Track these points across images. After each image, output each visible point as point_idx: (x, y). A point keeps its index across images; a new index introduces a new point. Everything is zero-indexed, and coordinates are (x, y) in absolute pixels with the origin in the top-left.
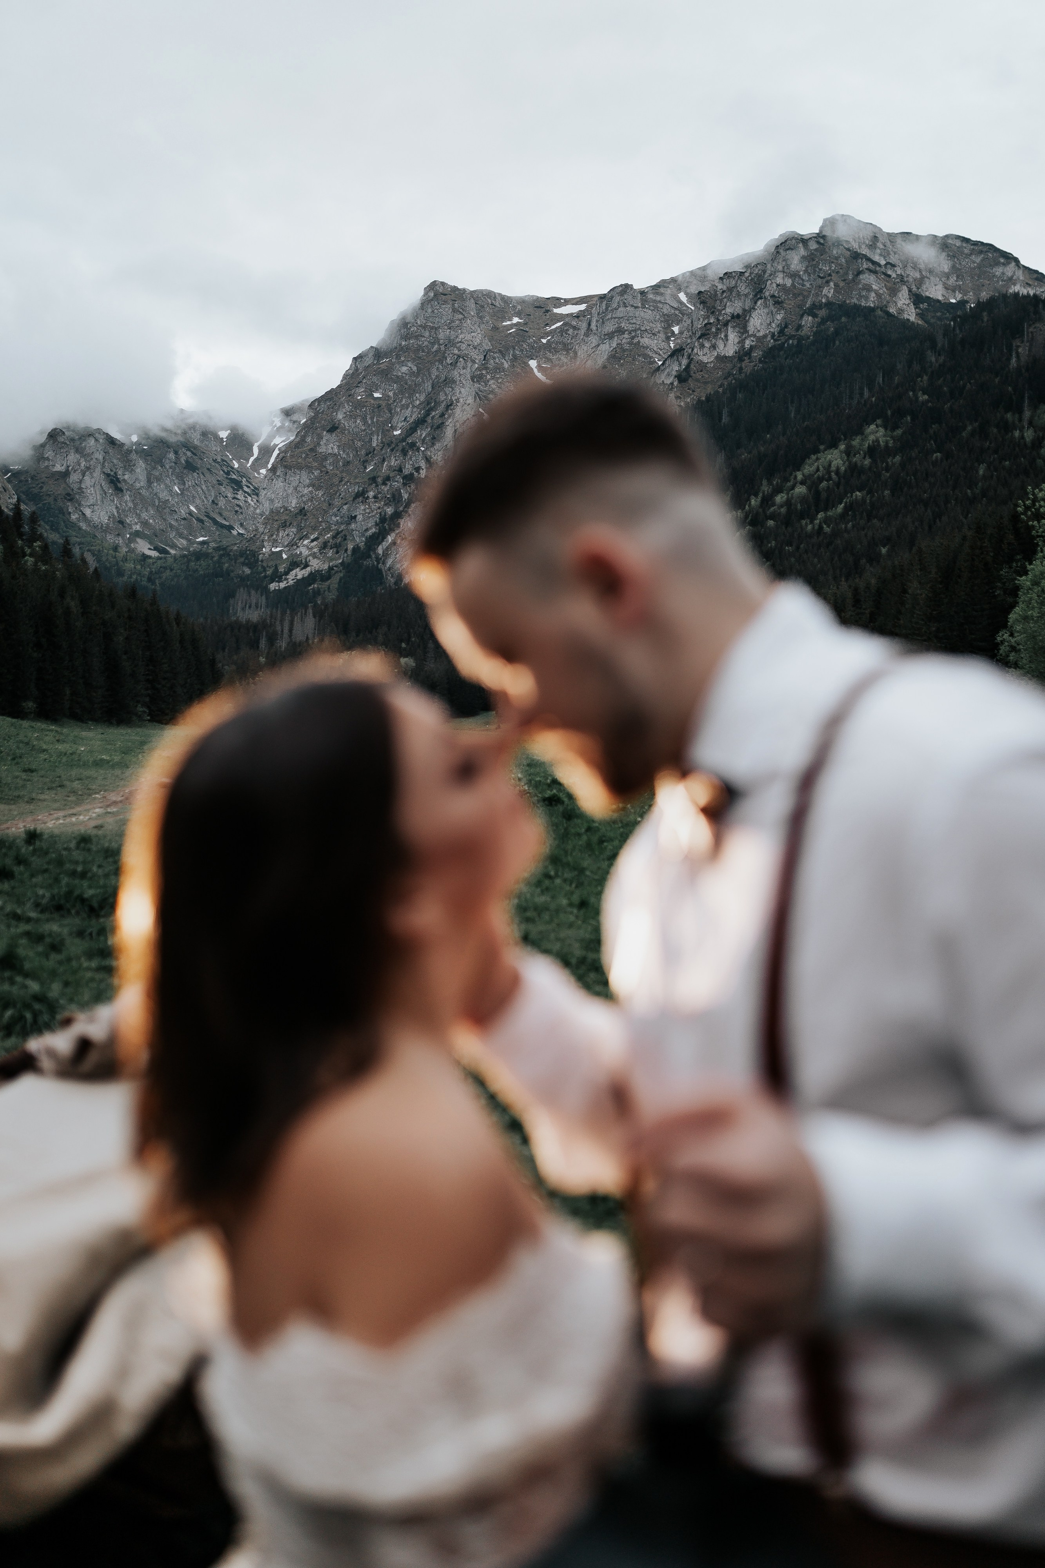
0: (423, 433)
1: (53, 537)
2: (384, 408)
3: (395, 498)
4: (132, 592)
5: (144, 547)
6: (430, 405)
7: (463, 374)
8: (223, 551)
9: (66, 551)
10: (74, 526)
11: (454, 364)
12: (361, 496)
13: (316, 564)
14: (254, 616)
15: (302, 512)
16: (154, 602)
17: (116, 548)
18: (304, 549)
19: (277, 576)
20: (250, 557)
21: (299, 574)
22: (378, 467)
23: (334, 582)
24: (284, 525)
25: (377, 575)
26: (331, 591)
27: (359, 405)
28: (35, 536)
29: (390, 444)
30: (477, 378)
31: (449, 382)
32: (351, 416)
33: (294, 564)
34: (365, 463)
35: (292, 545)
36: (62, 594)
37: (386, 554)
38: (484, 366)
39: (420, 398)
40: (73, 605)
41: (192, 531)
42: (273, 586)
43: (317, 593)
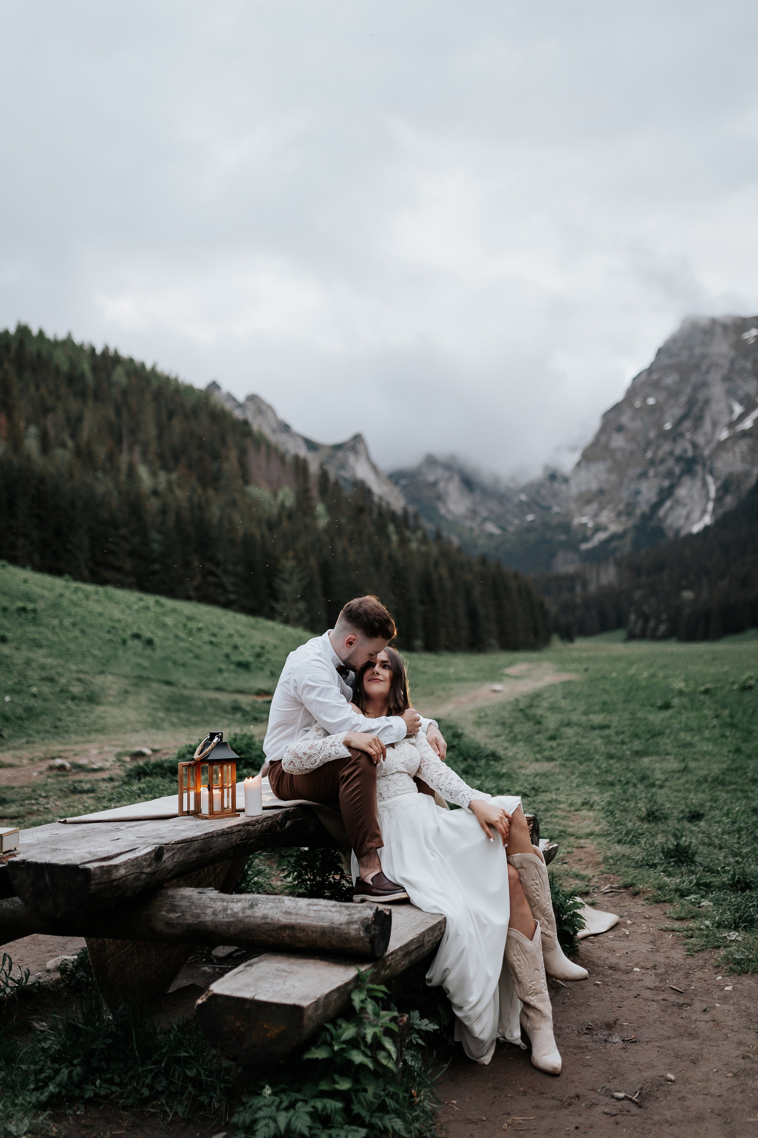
0: (688, 424)
1: (429, 526)
2: (657, 409)
3: (670, 474)
4: (483, 560)
5: (491, 528)
6: (691, 403)
7: (715, 378)
8: (547, 525)
9: (438, 536)
10: (442, 518)
11: (708, 371)
12: (644, 475)
13: (614, 528)
14: (570, 569)
15: (601, 492)
16: (498, 565)
17: (471, 530)
18: (605, 517)
19: (586, 539)
20: (565, 527)
21: (601, 536)
22: (655, 453)
23: (628, 540)
24: (589, 502)
25: (659, 532)
26: (626, 546)
27: (638, 410)
28: (416, 528)
29: (664, 435)
30: (726, 378)
31: (704, 384)
32: (633, 418)
33: (598, 529)
34: (645, 451)
35: (595, 516)
36: (436, 564)
37: (666, 515)
38: (732, 369)
39: (683, 399)
40: (444, 572)
41: (524, 513)
42: (584, 547)
43: (616, 549)
